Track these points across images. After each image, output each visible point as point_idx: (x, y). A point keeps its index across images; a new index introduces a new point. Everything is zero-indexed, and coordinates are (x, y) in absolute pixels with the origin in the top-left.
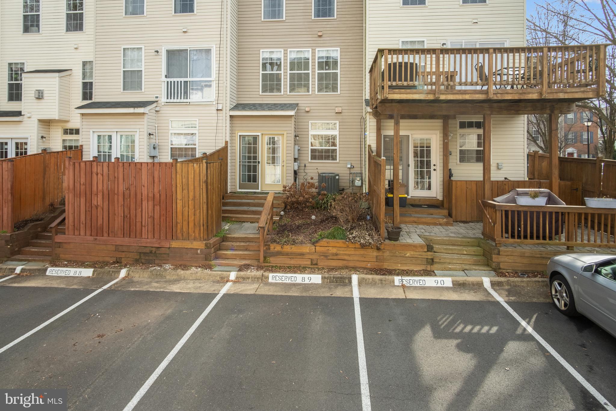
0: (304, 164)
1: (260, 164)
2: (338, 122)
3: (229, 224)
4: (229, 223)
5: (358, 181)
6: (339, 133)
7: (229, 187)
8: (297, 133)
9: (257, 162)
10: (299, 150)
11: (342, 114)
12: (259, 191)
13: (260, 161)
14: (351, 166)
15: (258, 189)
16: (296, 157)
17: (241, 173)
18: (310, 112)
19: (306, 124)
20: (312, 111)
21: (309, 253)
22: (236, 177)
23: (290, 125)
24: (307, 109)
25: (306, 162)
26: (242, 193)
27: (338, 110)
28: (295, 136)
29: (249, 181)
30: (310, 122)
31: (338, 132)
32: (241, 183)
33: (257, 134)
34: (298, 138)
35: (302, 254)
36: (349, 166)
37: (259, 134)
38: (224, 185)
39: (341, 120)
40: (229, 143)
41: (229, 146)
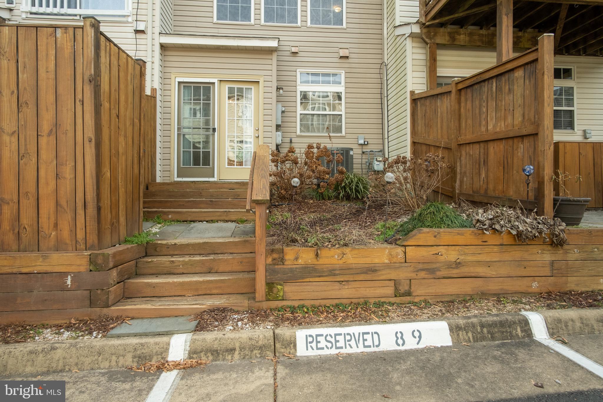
0: (289, 139)
1: (216, 133)
2: (343, 71)
3: (160, 225)
4: (159, 223)
5: (378, 163)
6: (345, 90)
7: (158, 174)
8: (282, 84)
9: (211, 130)
10: (283, 112)
11: (350, 60)
12: (215, 179)
13: (216, 127)
14: (365, 142)
15: (213, 177)
16: (280, 123)
17: (182, 150)
18: (298, 55)
19: (293, 73)
20: (301, 54)
21: (388, 266)
22: (172, 156)
23: (269, 67)
24: (294, 50)
25: (293, 135)
26: (182, 183)
27: (343, 53)
28: (278, 89)
29: (196, 162)
30: (298, 70)
31: (344, 88)
32: (182, 166)
33: (212, 80)
34: (281, 91)
35: (371, 270)
36: (361, 142)
37: (215, 80)
38: (150, 164)
39: (348, 70)
40: (159, 92)
41: (158, 98)
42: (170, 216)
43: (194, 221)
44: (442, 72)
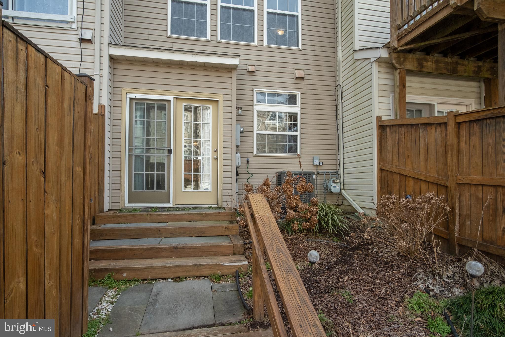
0: (246, 159)
1: (172, 155)
2: (299, 92)
5: (335, 185)
6: (301, 111)
7: (107, 200)
8: (240, 102)
9: (166, 152)
10: (242, 132)
11: (305, 82)
12: (171, 205)
13: (172, 148)
14: (320, 163)
15: (169, 202)
16: (239, 144)
17: (134, 172)
18: (254, 74)
19: (250, 93)
20: (257, 73)
22: (122, 180)
23: (228, 86)
24: (251, 68)
25: (250, 155)
26: (134, 209)
27: (298, 74)
28: (238, 108)
29: (150, 186)
30: (255, 89)
31: (299, 109)
32: (133, 190)
33: (167, 98)
34: (240, 111)
36: (316, 162)
37: (171, 98)
38: (97, 192)
39: (304, 91)
40: (107, 109)
41: (107, 115)
42: (125, 275)
43: (156, 280)
44: (410, 98)
